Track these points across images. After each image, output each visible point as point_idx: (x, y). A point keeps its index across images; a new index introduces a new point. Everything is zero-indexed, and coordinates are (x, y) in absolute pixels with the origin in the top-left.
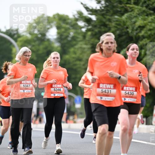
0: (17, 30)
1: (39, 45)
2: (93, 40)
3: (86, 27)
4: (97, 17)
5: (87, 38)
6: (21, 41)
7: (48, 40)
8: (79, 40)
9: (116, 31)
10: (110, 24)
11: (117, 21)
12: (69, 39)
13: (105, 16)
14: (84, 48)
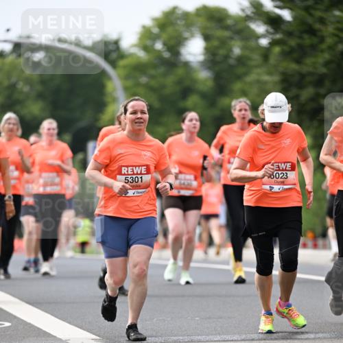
0: (116, 43)
1: (165, 75)
2: (284, 64)
3: (271, 36)
4: (294, 13)
5: (272, 60)
6: (125, 67)
7: (186, 64)
8: (253, 63)
9: (336, 44)
10: (323, 28)
11: (338, 22)
12: (232, 62)
13: (312, 12)
14: (266, 83)
